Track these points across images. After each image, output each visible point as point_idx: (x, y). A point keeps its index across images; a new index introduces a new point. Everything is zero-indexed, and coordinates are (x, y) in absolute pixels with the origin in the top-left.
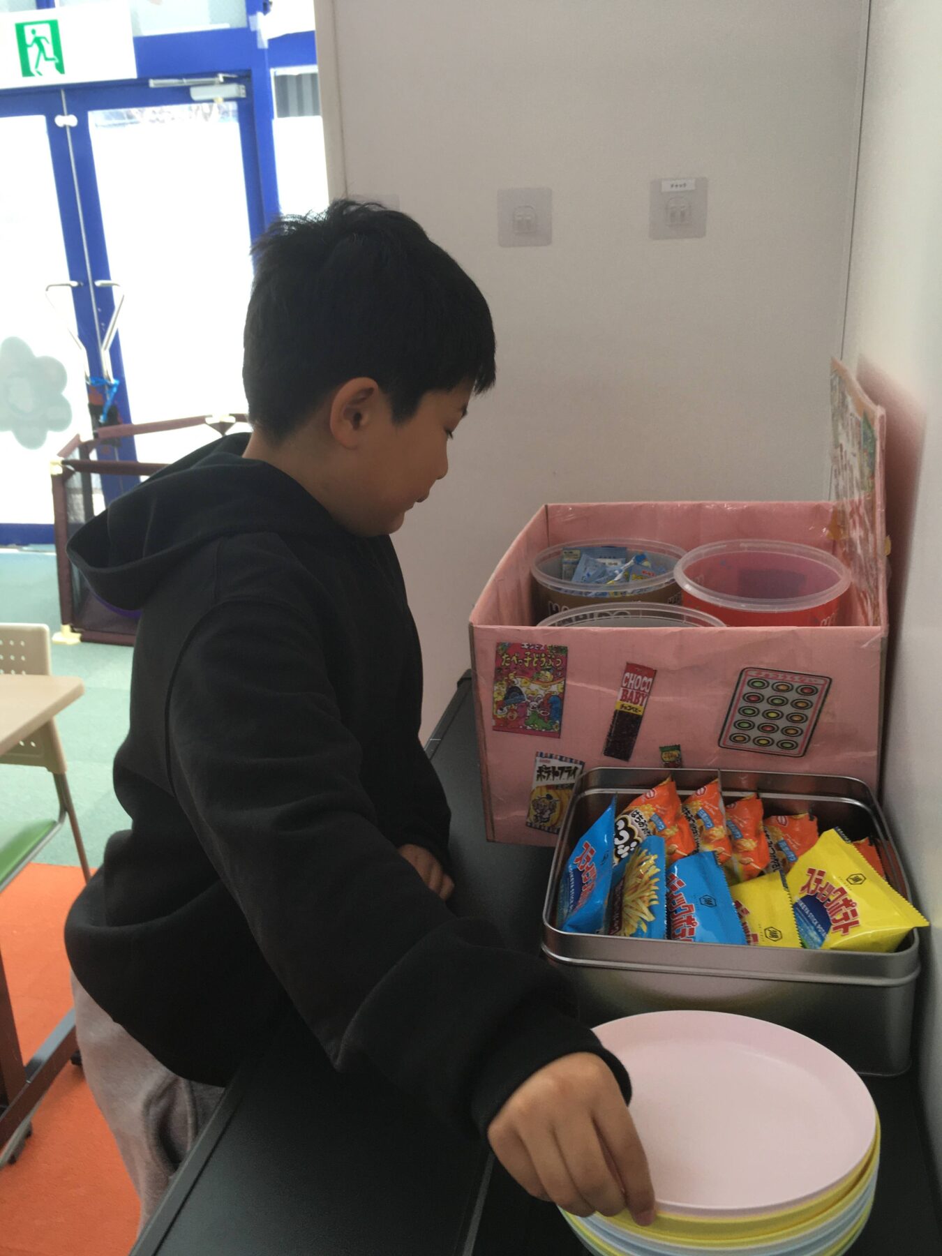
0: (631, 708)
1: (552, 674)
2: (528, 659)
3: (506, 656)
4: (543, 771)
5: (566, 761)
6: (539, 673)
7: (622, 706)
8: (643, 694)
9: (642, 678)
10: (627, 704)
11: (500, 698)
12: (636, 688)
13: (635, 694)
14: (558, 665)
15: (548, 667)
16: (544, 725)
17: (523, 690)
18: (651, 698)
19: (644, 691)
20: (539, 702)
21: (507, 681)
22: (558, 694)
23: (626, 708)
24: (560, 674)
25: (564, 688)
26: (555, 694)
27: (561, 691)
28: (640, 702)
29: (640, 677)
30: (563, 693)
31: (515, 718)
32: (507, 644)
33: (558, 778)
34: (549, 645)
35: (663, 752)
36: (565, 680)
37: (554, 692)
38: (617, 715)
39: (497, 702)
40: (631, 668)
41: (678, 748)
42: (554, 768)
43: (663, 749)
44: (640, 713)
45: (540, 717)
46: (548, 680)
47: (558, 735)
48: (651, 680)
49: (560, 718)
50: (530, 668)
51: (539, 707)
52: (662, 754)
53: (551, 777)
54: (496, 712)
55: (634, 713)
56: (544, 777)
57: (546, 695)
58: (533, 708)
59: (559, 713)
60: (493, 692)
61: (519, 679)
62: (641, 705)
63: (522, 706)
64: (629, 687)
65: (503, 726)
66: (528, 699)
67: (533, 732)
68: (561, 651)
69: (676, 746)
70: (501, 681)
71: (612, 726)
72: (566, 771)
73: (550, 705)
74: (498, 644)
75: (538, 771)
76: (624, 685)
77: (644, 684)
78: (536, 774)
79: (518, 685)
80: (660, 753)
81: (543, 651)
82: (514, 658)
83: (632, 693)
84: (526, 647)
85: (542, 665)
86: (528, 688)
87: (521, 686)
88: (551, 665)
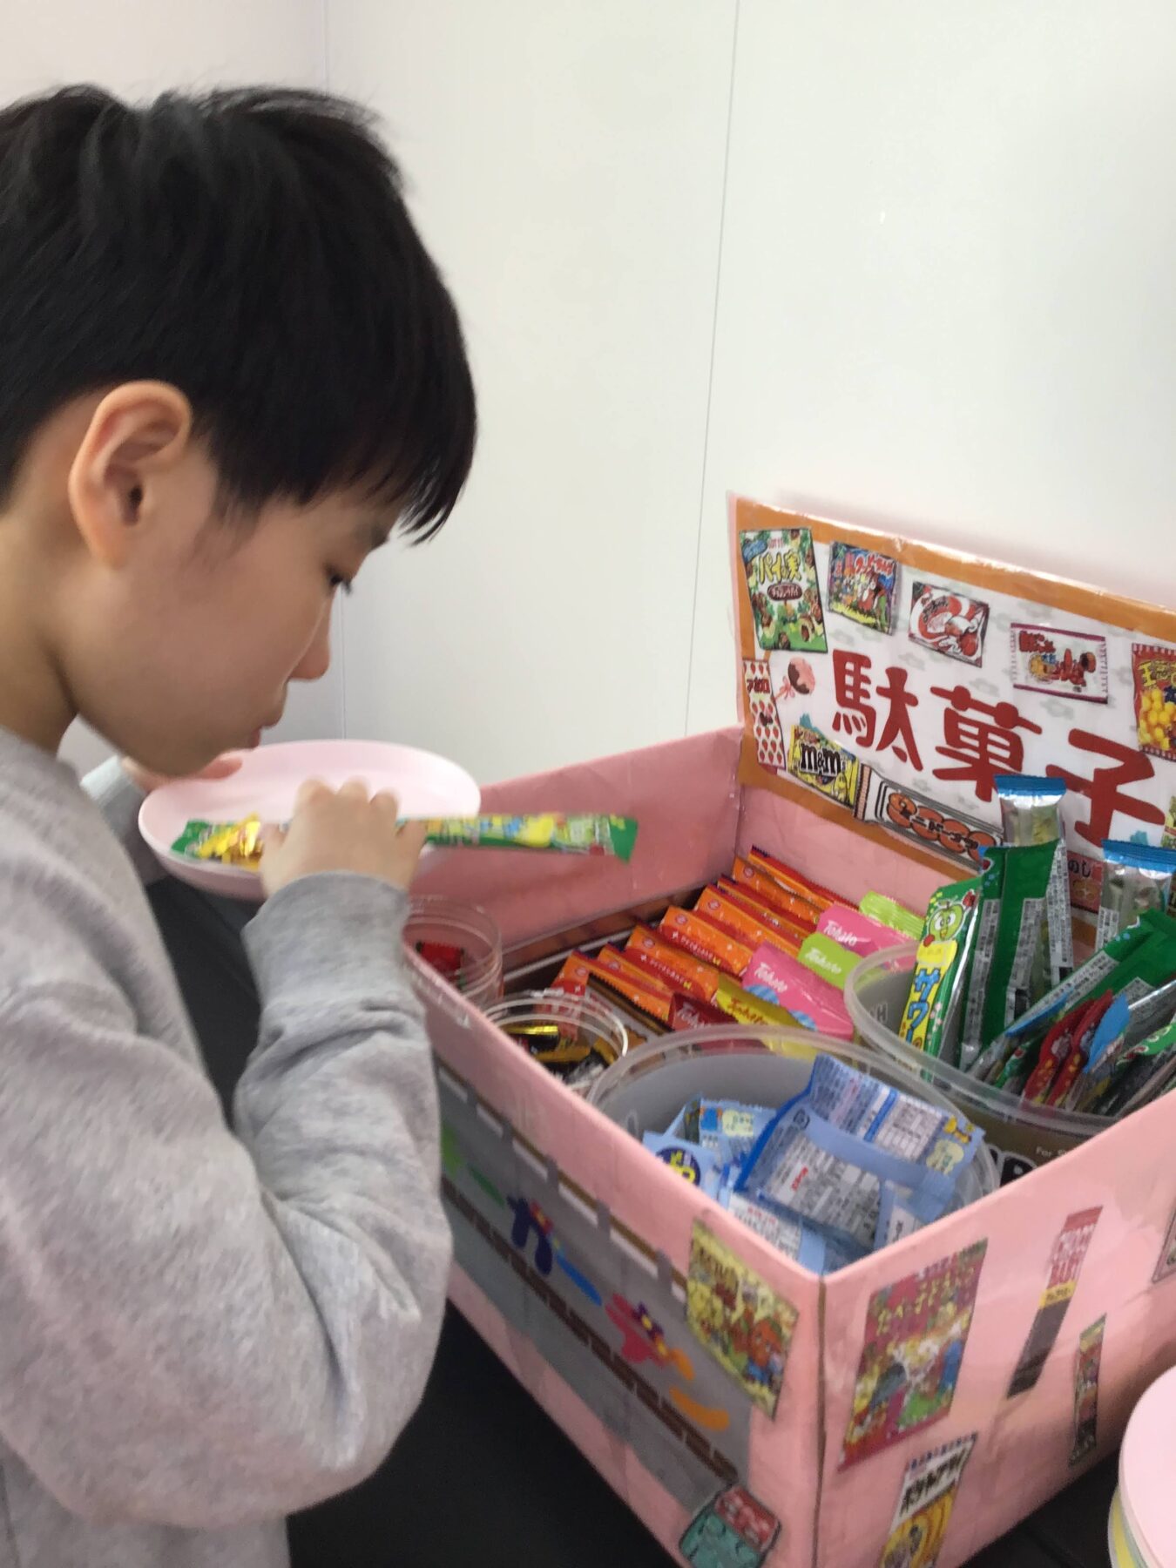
0: (1058, 1293)
1: (957, 1304)
2: (923, 1296)
3: (885, 1312)
4: (912, 1492)
5: (949, 1450)
6: (936, 1314)
7: (1048, 1297)
8: (1077, 1259)
9: (1082, 1229)
10: (1054, 1290)
11: (864, 1404)
12: (1071, 1253)
13: (1067, 1264)
14: (967, 1282)
15: (951, 1295)
16: (929, 1408)
17: (906, 1364)
18: (1085, 1259)
19: (1079, 1252)
20: (928, 1368)
21: (881, 1362)
22: (960, 1334)
23: (1052, 1297)
24: (967, 1297)
25: (970, 1318)
26: (955, 1338)
27: (965, 1326)
28: (1071, 1276)
29: (1078, 1232)
30: (967, 1330)
31: (880, 1426)
32: (888, 1290)
33: (934, 1487)
34: (959, 1252)
35: (1083, 1338)
36: (973, 1305)
37: (952, 1337)
38: (1039, 1317)
39: (856, 1415)
40: (1071, 1222)
41: (1101, 1322)
42: (930, 1474)
43: (1084, 1334)
44: (1068, 1296)
45: (924, 1396)
46: (948, 1319)
47: (946, 1412)
48: (1091, 1227)
49: (955, 1378)
50: (923, 1313)
51: (926, 1379)
52: (1081, 1342)
53: (922, 1494)
54: (852, 1434)
55: (1061, 1298)
56: (913, 1500)
57: (941, 1349)
58: (918, 1386)
60: (854, 1398)
61: (902, 1346)
62: (1072, 1279)
63: (898, 1395)
64: (1061, 1257)
65: (857, 1454)
66: (912, 1373)
67: (909, 1432)
68: (976, 1252)
69: (1099, 1319)
70: (871, 1368)
71: (1027, 1343)
72: (947, 1468)
73: (944, 1364)
74: (874, 1298)
75: (904, 1498)
76: (1056, 1258)
77: (1081, 1240)
78: (901, 1504)
79: (899, 1359)
80: (1079, 1343)
81: (949, 1268)
82: (900, 1310)
83: (1064, 1265)
84: (922, 1275)
85: (942, 1296)
86: (915, 1354)
87: (903, 1358)
88: (957, 1288)
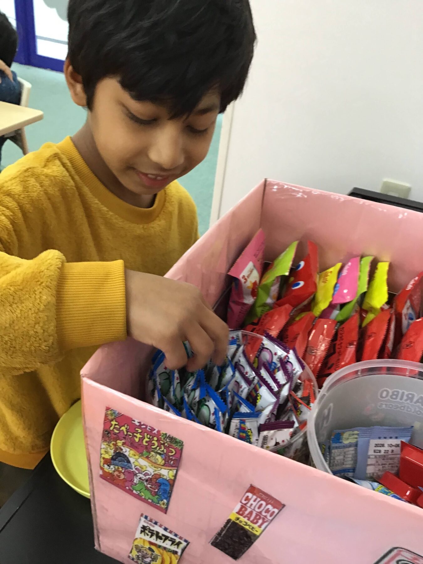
0: (246, 524)
1: (165, 459)
2: (139, 436)
3: (115, 422)
4: (146, 530)
5: (170, 533)
6: (149, 453)
7: (238, 519)
8: (264, 518)
9: (267, 505)
10: (242, 518)
11: (107, 456)
12: (257, 510)
13: (254, 514)
14: (171, 454)
15: (159, 451)
16: (151, 496)
17: (132, 460)
18: (273, 525)
20: (147, 477)
21: (114, 445)
22: (168, 479)
23: (241, 522)
24: (172, 463)
25: (175, 477)
26: (165, 477)
27: (173, 478)
28: (259, 524)
30: (174, 481)
31: (121, 478)
32: (117, 413)
33: (161, 541)
34: (163, 432)
36: (177, 471)
37: (164, 475)
38: (230, 523)
39: (104, 458)
40: (255, 491)
42: (158, 532)
44: (256, 533)
45: (147, 488)
46: (159, 463)
47: (164, 511)
49: (169, 497)
50: (141, 444)
51: (147, 481)
53: (154, 537)
54: (104, 466)
55: (250, 530)
56: (148, 534)
58: (141, 479)
59: (168, 495)
60: (101, 448)
61: (128, 450)
62: (260, 526)
63: (129, 473)
64: (248, 505)
65: (111, 479)
66: (136, 469)
67: (140, 498)
68: (176, 443)
70: (109, 442)
71: (222, 530)
72: (170, 540)
73: (159, 484)
74: (108, 409)
76: (244, 502)
77: (267, 511)
78: (140, 528)
79: (126, 454)
81: (156, 435)
82: (123, 428)
83: (251, 513)
84: (137, 423)
85: (153, 447)
86: (136, 460)
87: (129, 455)
88: (163, 451)
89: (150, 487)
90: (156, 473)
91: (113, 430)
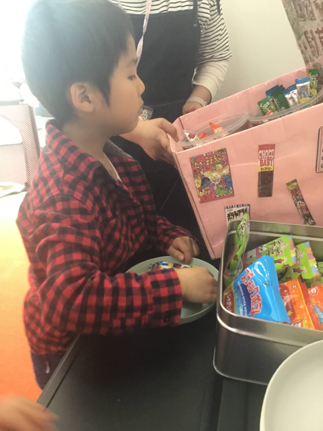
0: (266, 168)
1: (222, 164)
2: (208, 161)
3: (196, 163)
4: (230, 215)
5: (240, 206)
6: (215, 166)
7: (262, 169)
8: (271, 159)
9: (268, 151)
10: (263, 167)
11: (199, 186)
12: (267, 157)
13: (266, 160)
14: (223, 159)
15: (219, 162)
16: (224, 192)
17: (210, 178)
18: (275, 160)
19: (271, 157)
20: (219, 181)
21: (200, 176)
22: (227, 174)
23: (264, 169)
24: (226, 163)
25: (230, 170)
26: (226, 174)
27: (229, 172)
28: (270, 164)
29: (267, 151)
30: (230, 173)
31: (209, 194)
32: (195, 157)
33: (239, 216)
34: (216, 150)
35: (288, 185)
36: (229, 166)
37: (225, 174)
38: (260, 174)
39: (198, 189)
40: (262, 147)
41: (295, 181)
42: (235, 212)
43: (288, 184)
44: (272, 170)
45: (221, 188)
46: (221, 169)
47: (233, 195)
48: (273, 150)
49: (232, 186)
50: (210, 165)
51: (220, 184)
52: (288, 186)
53: (235, 217)
54: (199, 194)
55: (269, 170)
56: (232, 218)
57: (221, 176)
58: (217, 185)
59: (231, 183)
60: (195, 184)
61: (206, 173)
63: (211, 186)
64: (262, 158)
65: (204, 200)
66: (213, 181)
67: (221, 198)
68: (223, 151)
69: (294, 180)
70: (197, 177)
71: (259, 181)
72: (242, 212)
73: (225, 181)
74: (191, 159)
75: (228, 216)
76: (260, 157)
77: (270, 154)
78: (227, 218)
79: (206, 176)
80: (287, 186)
81: (215, 154)
82: (201, 163)
83: (265, 161)
84: (205, 155)
85: (215, 162)
86: (212, 176)
87: (208, 176)
88: (220, 160)
89: (222, 186)
90: (221, 175)
91: (197, 168)
